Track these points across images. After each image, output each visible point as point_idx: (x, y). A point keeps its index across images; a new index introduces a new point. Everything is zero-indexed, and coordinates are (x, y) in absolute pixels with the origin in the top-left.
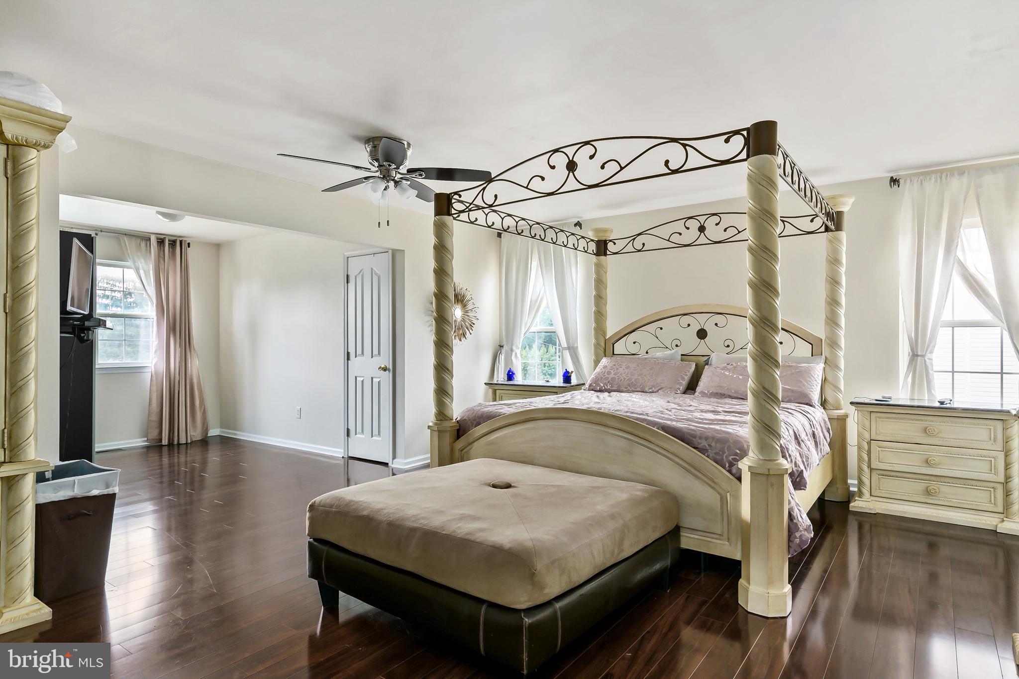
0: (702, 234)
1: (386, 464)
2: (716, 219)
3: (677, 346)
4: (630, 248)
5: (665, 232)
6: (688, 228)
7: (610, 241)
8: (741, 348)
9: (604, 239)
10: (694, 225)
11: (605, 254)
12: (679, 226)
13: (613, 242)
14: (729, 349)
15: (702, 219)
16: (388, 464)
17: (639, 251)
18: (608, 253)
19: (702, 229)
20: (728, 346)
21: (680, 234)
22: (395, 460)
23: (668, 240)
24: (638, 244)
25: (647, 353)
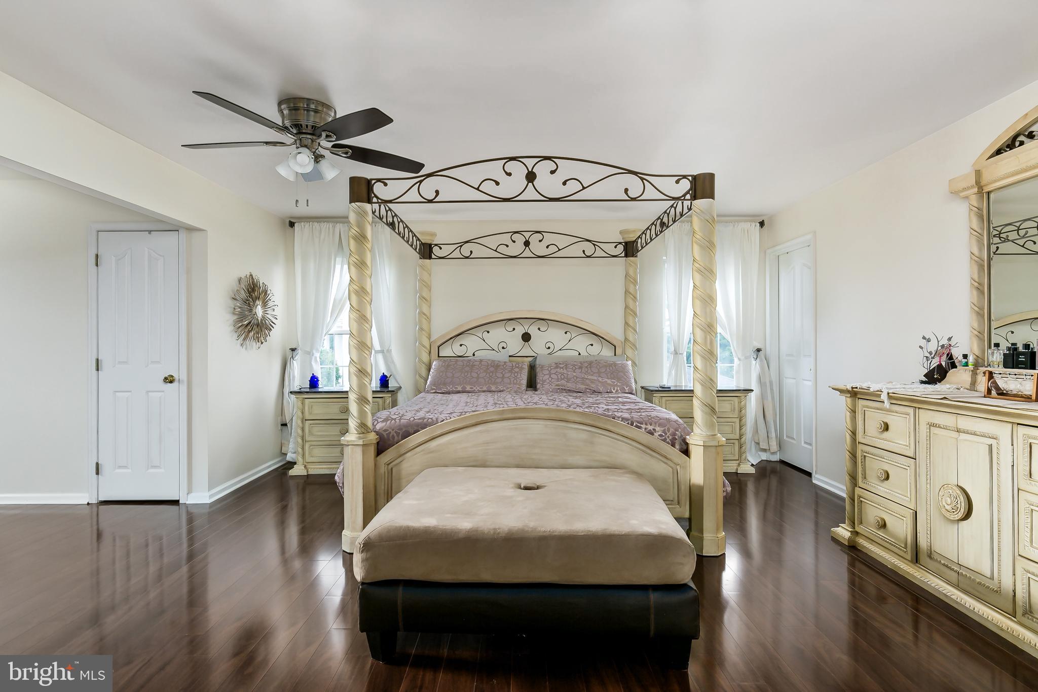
0: (527, 248)
1: (176, 502)
2: (539, 236)
3: (503, 348)
4: (456, 254)
5: (493, 242)
6: (514, 242)
7: (436, 245)
8: (560, 350)
9: (429, 242)
10: (520, 239)
11: (430, 258)
12: (506, 239)
13: (439, 247)
14: (550, 351)
15: (527, 235)
16: (178, 501)
17: (467, 258)
18: (433, 256)
19: (527, 244)
20: (549, 348)
21: (507, 246)
22: (190, 496)
23: (496, 251)
24: (466, 250)
25: (474, 355)
